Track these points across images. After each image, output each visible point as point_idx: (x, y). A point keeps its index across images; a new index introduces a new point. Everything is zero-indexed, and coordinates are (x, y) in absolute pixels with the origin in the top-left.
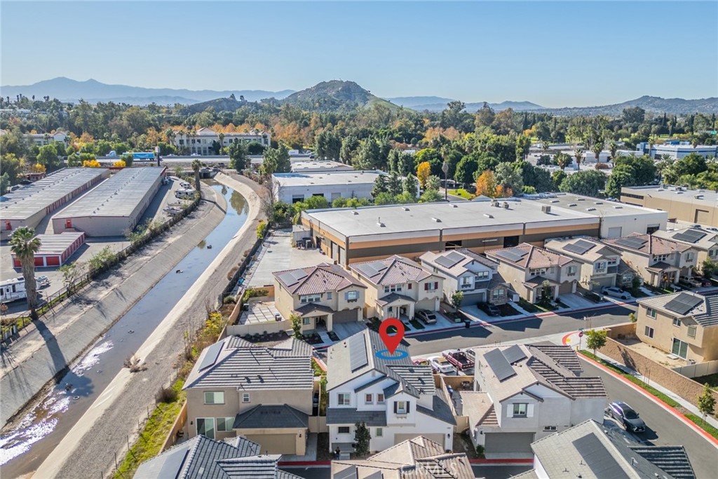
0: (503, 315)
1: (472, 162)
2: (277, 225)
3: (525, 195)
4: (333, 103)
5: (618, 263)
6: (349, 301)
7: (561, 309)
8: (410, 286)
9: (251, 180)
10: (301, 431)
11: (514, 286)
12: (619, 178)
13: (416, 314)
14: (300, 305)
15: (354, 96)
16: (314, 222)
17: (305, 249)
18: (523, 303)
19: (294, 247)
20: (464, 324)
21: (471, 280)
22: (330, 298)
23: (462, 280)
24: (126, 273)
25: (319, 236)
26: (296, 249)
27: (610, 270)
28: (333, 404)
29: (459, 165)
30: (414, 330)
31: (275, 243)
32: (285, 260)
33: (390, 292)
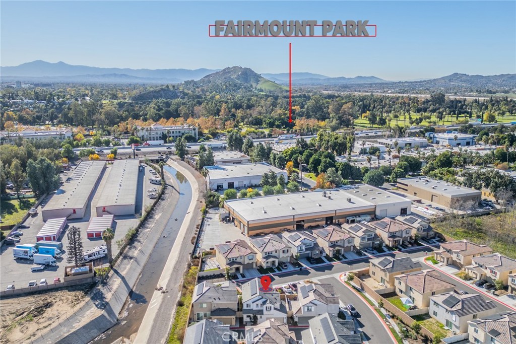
0: (317, 264)
1: (318, 159)
2: (210, 205)
3: (343, 186)
4: (236, 86)
5: (373, 236)
6: (249, 260)
7: (344, 260)
8: (276, 252)
9: (190, 166)
10: (234, 317)
11: (325, 249)
12: (397, 173)
13: (279, 264)
14: (229, 262)
15: (250, 78)
16: (230, 209)
17: (226, 223)
18: (327, 257)
19: (221, 221)
20: (299, 269)
21: (304, 248)
22: (241, 259)
23: (299, 248)
24: (141, 240)
25: (234, 217)
26: (222, 222)
27: (369, 240)
28: (245, 307)
29: (311, 160)
30: (277, 272)
31: (211, 218)
32: (218, 231)
33: (267, 255)
